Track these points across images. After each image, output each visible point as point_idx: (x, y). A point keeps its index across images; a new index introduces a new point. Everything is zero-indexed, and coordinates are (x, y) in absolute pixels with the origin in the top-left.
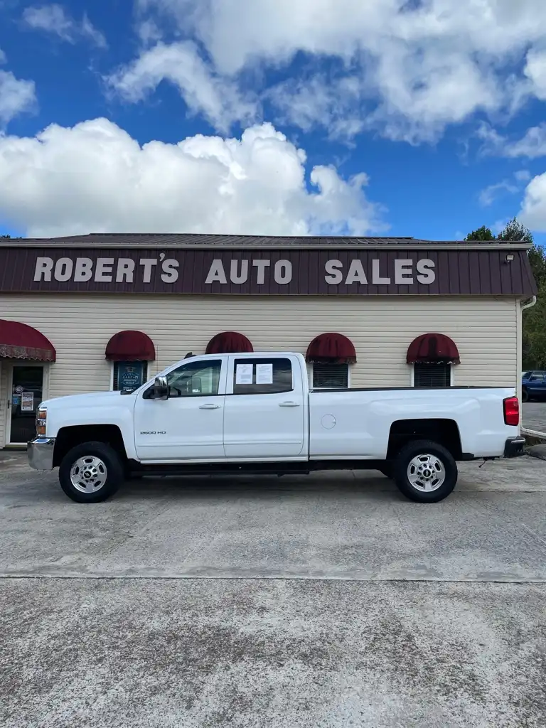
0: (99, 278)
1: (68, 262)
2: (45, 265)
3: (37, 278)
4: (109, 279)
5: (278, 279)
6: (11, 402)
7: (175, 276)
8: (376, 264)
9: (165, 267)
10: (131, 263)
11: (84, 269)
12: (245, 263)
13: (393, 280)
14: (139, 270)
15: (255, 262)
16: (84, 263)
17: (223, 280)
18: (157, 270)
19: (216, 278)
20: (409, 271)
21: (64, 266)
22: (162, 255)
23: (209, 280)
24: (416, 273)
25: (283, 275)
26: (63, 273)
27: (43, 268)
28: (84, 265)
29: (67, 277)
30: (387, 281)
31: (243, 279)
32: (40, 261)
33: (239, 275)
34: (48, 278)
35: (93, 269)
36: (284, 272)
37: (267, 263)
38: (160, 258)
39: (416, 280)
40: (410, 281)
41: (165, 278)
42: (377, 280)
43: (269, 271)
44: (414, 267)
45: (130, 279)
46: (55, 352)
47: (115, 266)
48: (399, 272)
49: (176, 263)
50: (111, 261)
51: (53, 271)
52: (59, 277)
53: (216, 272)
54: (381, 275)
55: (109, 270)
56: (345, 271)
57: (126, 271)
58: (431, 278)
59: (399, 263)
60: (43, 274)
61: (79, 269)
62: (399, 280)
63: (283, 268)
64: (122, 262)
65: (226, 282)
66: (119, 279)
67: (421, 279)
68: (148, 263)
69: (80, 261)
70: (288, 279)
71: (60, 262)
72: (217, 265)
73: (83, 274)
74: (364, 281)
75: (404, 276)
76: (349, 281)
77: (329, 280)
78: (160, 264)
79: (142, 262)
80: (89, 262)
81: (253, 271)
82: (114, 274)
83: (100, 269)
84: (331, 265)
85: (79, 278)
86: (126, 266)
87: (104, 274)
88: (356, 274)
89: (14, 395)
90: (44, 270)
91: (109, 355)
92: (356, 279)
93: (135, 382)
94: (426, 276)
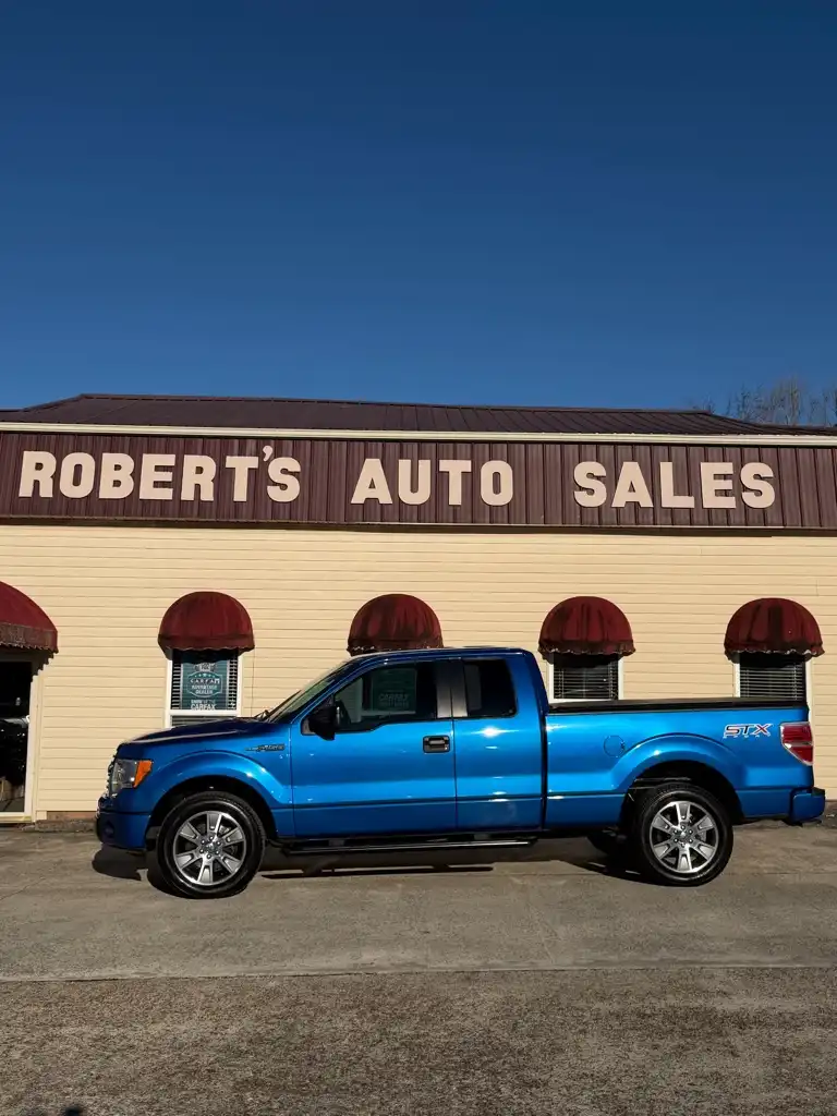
0: (147, 492)
1: (86, 461)
2: (39, 466)
3: (25, 490)
4: (167, 494)
5: (487, 495)
7: (293, 491)
8: (666, 470)
9: (273, 471)
10: (209, 465)
11: (118, 475)
12: (425, 466)
13: (699, 499)
14: (224, 478)
15: (444, 465)
16: (117, 464)
17: (385, 497)
18: (259, 478)
19: (372, 494)
20: (728, 485)
21: (78, 468)
22: (268, 450)
23: (359, 497)
24: (740, 488)
25: (497, 489)
26: (77, 481)
27: (37, 471)
28: (118, 467)
29: (83, 490)
30: (687, 502)
31: (423, 495)
32: (30, 458)
33: (414, 488)
34: (46, 491)
35: (136, 475)
36: (499, 484)
37: (467, 465)
38: (264, 455)
39: (740, 499)
40: (730, 502)
41: (274, 493)
42: (670, 499)
43: (471, 481)
44: (736, 477)
45: (208, 495)
46: (56, 632)
47: (177, 470)
48: (709, 486)
49: (294, 465)
50: (170, 460)
51: (56, 477)
52: (67, 489)
53: (370, 482)
54: (677, 492)
55: (167, 477)
56: (611, 481)
57: (199, 478)
58: (767, 498)
59: (708, 470)
60: (37, 483)
61: (108, 475)
62: (710, 501)
63: (496, 476)
64: (191, 462)
65: (389, 501)
66: (187, 494)
67: (749, 498)
68: (241, 464)
69: (109, 459)
70: (506, 496)
71: (71, 461)
72: (372, 469)
73: (117, 483)
74: (646, 502)
75: (719, 492)
76: (620, 499)
77: (583, 499)
78: (264, 465)
79: (231, 461)
80: (127, 461)
81: (440, 480)
82: (176, 485)
83: (149, 475)
84: (585, 471)
85: (107, 492)
86: (200, 470)
87: (157, 484)
88: (632, 489)
90: (38, 475)
91: (166, 640)
92: (632, 497)
93: (214, 691)
94: (758, 493)
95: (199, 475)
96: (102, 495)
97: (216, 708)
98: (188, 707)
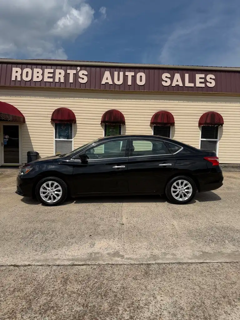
0: (46, 79)
1: (29, 70)
2: (17, 72)
3: (13, 79)
4: (51, 80)
5: (139, 82)
6: (3, 143)
7: (85, 80)
8: (187, 76)
9: (80, 74)
10: (63, 72)
11: (38, 75)
12: (121, 74)
13: (195, 85)
14: (67, 76)
15: (127, 73)
16: (38, 71)
18: (76, 76)
19: (107, 81)
20: (203, 80)
21: (27, 73)
22: (79, 68)
23: (103, 82)
24: (206, 81)
25: (141, 81)
26: (27, 76)
27: (16, 73)
28: (38, 72)
29: (29, 79)
30: (192, 85)
31: (121, 82)
32: (14, 69)
33: (119, 80)
34: (19, 79)
35: (43, 74)
36: (142, 79)
37: (133, 74)
38: (78, 70)
39: (206, 85)
40: (203, 85)
41: (81, 81)
42: (187, 84)
43: (134, 78)
44: (205, 78)
45: (62, 81)
46: (24, 118)
47: (54, 73)
48: (198, 80)
49: (86, 73)
50: (52, 71)
51: (21, 75)
52: (25, 78)
53: (107, 78)
54: (189, 82)
55: (51, 75)
56: (172, 79)
57: (60, 76)
58: (213, 84)
59: (198, 76)
60: (16, 76)
61: (35, 75)
62: (198, 85)
63: (141, 77)
64: (58, 71)
65: (112, 83)
66: (57, 80)
67: (208, 84)
68: (72, 72)
69: (36, 70)
70: (143, 83)
71: (25, 70)
72: (107, 74)
73: (38, 77)
74: (181, 85)
75: (200, 83)
76: (174, 85)
77: (164, 84)
78: (78, 72)
79: (68, 71)
80: (40, 71)
81: (125, 77)
82: (53, 77)
83: (46, 75)
84: (165, 76)
85: (35, 79)
86: (60, 73)
87: (49, 77)
88: (177, 81)
89: (5, 140)
90: (17, 74)
91: (53, 120)
92: (177, 83)
93: (66, 134)
94: (211, 83)
95: (60, 75)
96: (34, 80)
97: (67, 139)
98: (60, 138)
